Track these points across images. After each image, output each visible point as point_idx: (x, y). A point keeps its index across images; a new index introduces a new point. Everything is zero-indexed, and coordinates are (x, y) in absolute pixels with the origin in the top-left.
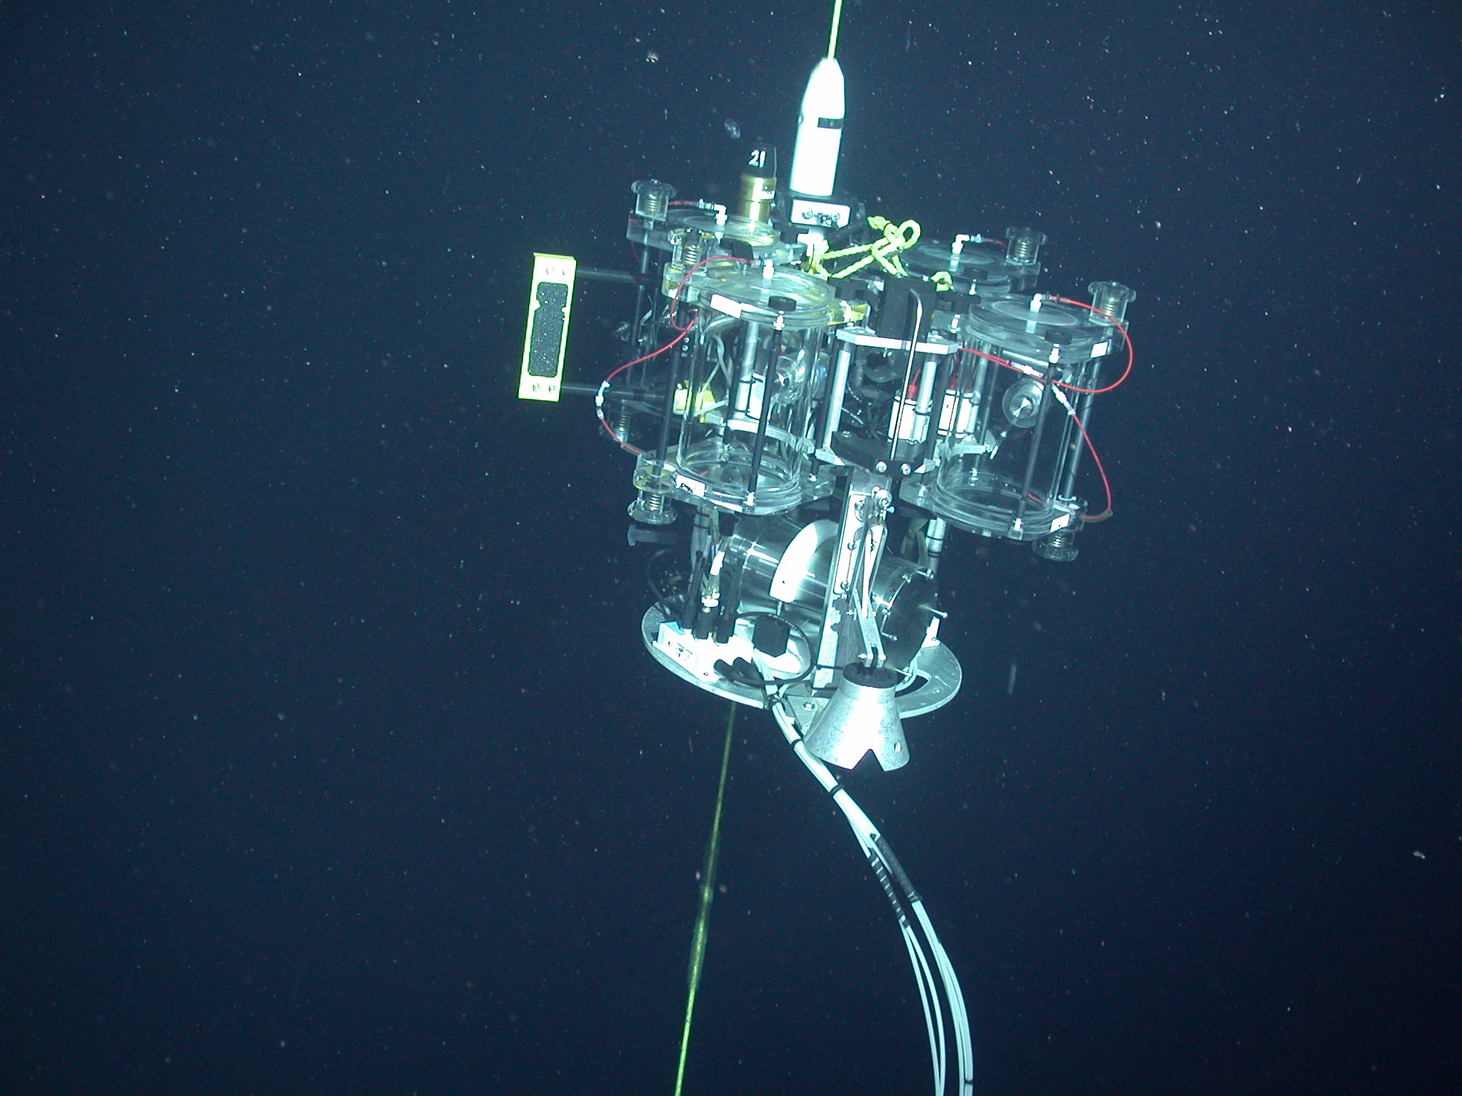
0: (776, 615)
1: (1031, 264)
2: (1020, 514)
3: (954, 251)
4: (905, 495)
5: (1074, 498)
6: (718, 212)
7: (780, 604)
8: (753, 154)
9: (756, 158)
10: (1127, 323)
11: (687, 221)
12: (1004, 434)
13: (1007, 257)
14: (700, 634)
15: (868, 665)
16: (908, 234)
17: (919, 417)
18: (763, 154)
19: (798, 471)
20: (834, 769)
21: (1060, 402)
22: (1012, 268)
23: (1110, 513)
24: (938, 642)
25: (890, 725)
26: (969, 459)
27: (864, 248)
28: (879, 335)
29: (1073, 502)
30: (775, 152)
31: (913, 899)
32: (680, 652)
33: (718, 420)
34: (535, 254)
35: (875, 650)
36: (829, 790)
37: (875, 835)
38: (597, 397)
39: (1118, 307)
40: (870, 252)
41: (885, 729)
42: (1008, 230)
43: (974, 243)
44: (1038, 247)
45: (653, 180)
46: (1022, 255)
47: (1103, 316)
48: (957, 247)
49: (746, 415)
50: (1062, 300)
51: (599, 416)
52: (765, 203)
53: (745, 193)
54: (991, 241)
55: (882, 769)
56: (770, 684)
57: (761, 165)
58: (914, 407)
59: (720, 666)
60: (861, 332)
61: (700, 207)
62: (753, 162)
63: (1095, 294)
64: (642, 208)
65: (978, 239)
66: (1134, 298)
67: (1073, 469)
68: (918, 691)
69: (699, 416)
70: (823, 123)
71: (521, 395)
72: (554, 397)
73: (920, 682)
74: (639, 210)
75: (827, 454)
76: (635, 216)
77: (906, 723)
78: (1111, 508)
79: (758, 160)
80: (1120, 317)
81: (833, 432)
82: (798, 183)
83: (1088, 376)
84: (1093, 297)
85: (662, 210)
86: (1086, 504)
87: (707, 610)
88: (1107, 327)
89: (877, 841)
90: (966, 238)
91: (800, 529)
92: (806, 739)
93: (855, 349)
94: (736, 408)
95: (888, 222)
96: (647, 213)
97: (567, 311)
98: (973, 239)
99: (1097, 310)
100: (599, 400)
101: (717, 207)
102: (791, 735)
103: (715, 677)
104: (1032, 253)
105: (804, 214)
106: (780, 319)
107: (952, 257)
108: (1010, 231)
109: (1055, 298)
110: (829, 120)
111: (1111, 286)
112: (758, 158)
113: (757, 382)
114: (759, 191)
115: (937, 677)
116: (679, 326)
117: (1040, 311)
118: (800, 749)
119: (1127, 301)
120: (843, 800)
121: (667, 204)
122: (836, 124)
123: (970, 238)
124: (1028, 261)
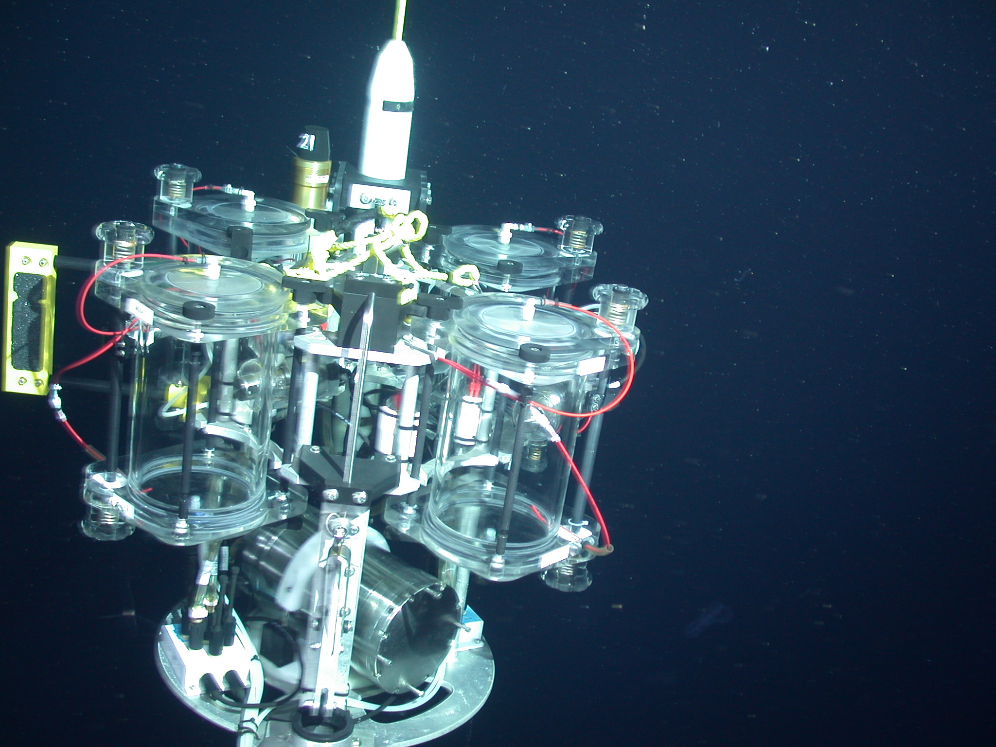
1: (586, 255)
2: (501, 549)
3: (501, 240)
5: (586, 523)
6: (246, 197)
7: (283, 612)
8: (303, 137)
9: (306, 141)
11: (215, 209)
13: (561, 248)
14: (194, 644)
17: (402, 431)
18: (313, 137)
22: (565, 259)
23: (610, 548)
29: (584, 526)
30: (328, 134)
34: (12, 243)
35: (323, 697)
42: (561, 220)
43: (525, 232)
44: (594, 237)
45: (175, 164)
46: (577, 247)
48: (505, 235)
50: (562, 305)
51: (62, 417)
52: (320, 187)
54: (543, 229)
56: (251, 708)
57: (311, 149)
61: (228, 192)
62: (303, 146)
64: (165, 194)
65: (529, 228)
70: (388, 106)
71: (8, 389)
72: (42, 392)
74: (162, 195)
75: (290, 472)
76: (158, 202)
78: (611, 544)
79: (308, 144)
80: (631, 326)
81: (303, 446)
85: (187, 196)
87: (196, 621)
90: (515, 226)
94: (219, 410)
96: (171, 200)
98: (522, 227)
100: (58, 402)
101: (244, 192)
104: (587, 242)
105: (361, 199)
107: (498, 246)
109: (552, 303)
110: (395, 103)
111: (619, 291)
114: (313, 175)
115: (461, 691)
119: (637, 307)
121: (192, 189)
122: (404, 107)
123: (519, 227)
124: (582, 252)
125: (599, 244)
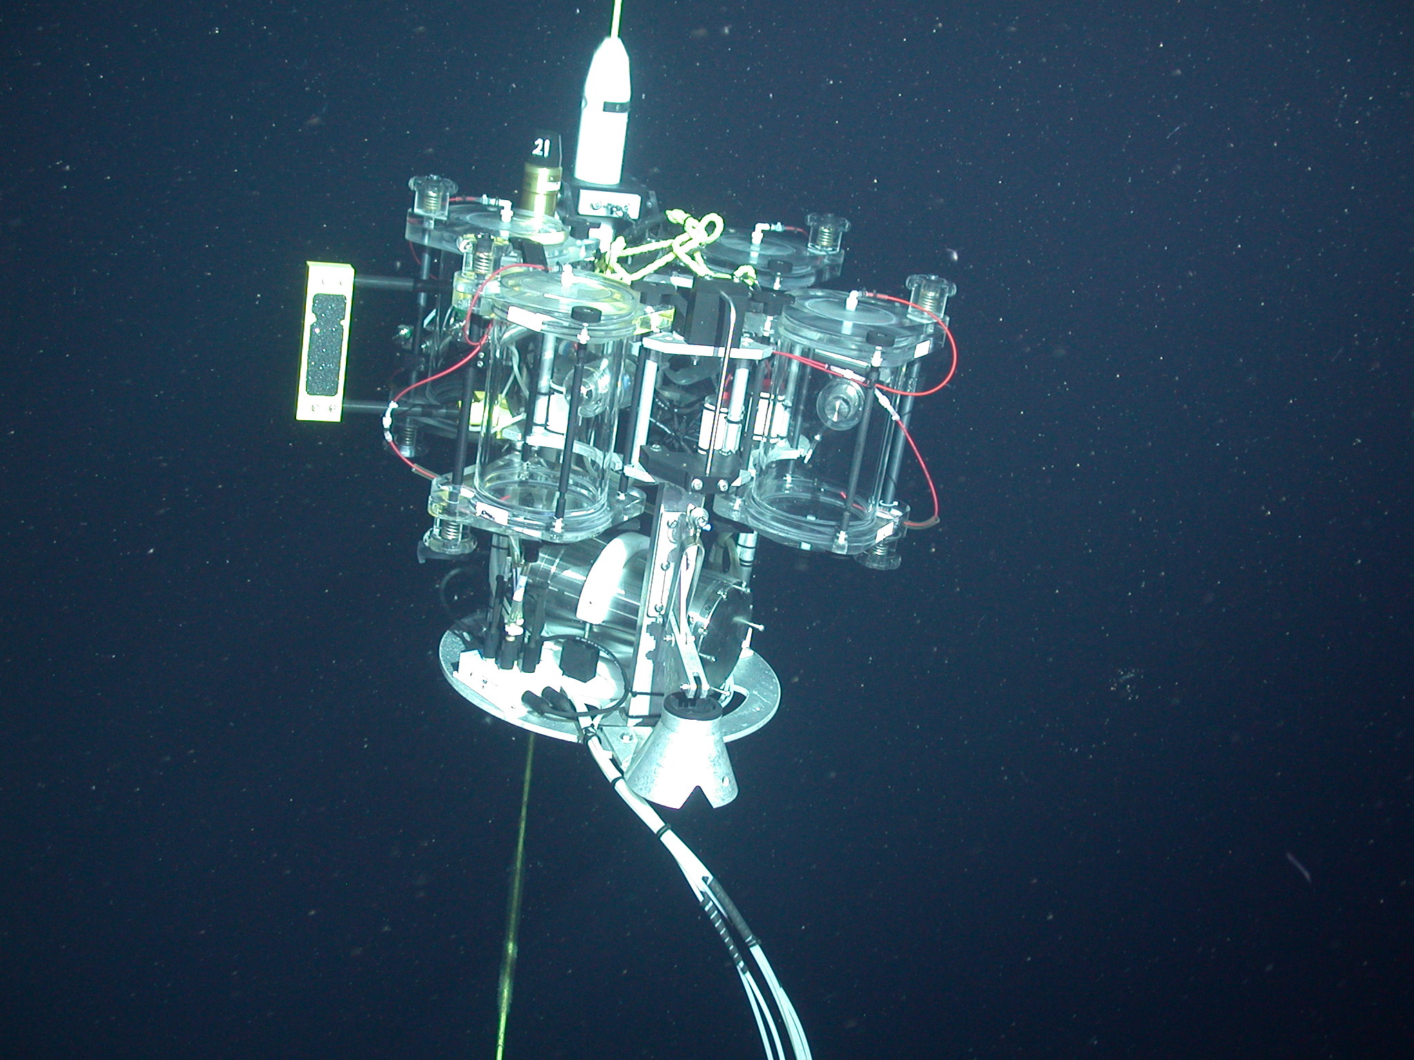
0: (584, 638)
1: (834, 252)
2: (845, 526)
3: (754, 241)
4: (720, 507)
5: (896, 503)
6: (503, 208)
7: (588, 626)
8: (536, 143)
9: (540, 147)
10: (948, 319)
11: (471, 218)
12: (818, 437)
13: (809, 245)
14: (505, 664)
15: (691, 696)
16: (711, 227)
17: (730, 425)
18: (547, 142)
19: (607, 489)
20: (659, 809)
21: (883, 407)
22: (815, 257)
23: (936, 520)
24: (752, 652)
25: (717, 758)
26: (783, 465)
27: (664, 244)
28: (688, 342)
29: (894, 507)
30: (560, 139)
31: (750, 944)
32: (484, 685)
33: (515, 436)
34: (309, 263)
35: (697, 679)
36: (656, 832)
37: (708, 878)
38: (384, 418)
39: (937, 301)
40: (670, 249)
41: (713, 763)
42: (809, 217)
43: (774, 232)
44: (841, 234)
45: (432, 175)
46: (825, 244)
47: (922, 312)
48: (757, 236)
49: (546, 428)
50: (879, 296)
51: (387, 438)
52: (551, 195)
53: (529, 185)
54: (792, 228)
55: (712, 807)
56: (583, 716)
57: (546, 154)
58: (726, 415)
59: (528, 698)
60: (669, 339)
61: (484, 203)
62: (537, 152)
63: (913, 289)
64: (421, 206)
65: (778, 227)
66: (954, 292)
67: (894, 475)
68: (737, 709)
69: (496, 432)
70: (609, 107)
71: (300, 417)
72: (336, 417)
73: (738, 699)
74: (418, 208)
75: (637, 472)
76: (413, 215)
77: (729, 746)
78: (938, 515)
79: (543, 150)
80: (941, 312)
81: (641, 446)
82: (583, 170)
83: (908, 375)
84: (911, 291)
85: (443, 208)
86: (908, 509)
87: (511, 639)
88: (927, 324)
89: (710, 883)
90: (766, 227)
91: (605, 544)
92: (627, 776)
93: (662, 357)
94: (534, 421)
95: (688, 215)
96: (426, 212)
97: (346, 323)
98: (773, 227)
99: (916, 306)
100: (387, 422)
101: (502, 203)
102: (610, 773)
103: (524, 710)
104: (835, 240)
105: (592, 205)
106: (585, 331)
107: (752, 247)
108: (811, 217)
109: (871, 295)
110: (614, 105)
111: (930, 280)
112: (542, 147)
113: (555, 393)
114: (544, 182)
115: (755, 693)
116: (472, 341)
117: (856, 309)
118: (621, 788)
119: (947, 295)
120: (671, 841)
121: (448, 200)
122: (622, 108)
123: (770, 226)
124: (831, 249)
125: (847, 241)
